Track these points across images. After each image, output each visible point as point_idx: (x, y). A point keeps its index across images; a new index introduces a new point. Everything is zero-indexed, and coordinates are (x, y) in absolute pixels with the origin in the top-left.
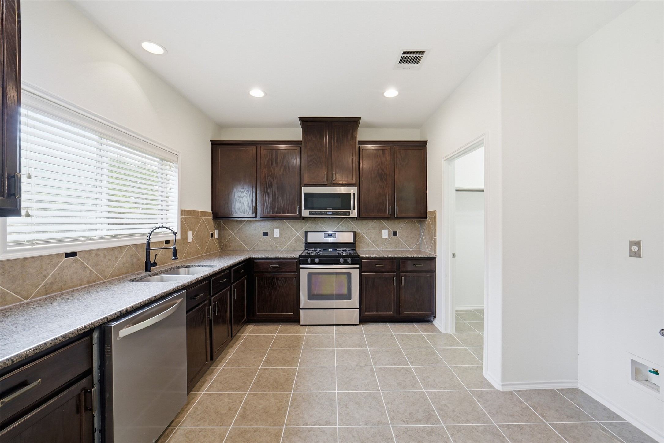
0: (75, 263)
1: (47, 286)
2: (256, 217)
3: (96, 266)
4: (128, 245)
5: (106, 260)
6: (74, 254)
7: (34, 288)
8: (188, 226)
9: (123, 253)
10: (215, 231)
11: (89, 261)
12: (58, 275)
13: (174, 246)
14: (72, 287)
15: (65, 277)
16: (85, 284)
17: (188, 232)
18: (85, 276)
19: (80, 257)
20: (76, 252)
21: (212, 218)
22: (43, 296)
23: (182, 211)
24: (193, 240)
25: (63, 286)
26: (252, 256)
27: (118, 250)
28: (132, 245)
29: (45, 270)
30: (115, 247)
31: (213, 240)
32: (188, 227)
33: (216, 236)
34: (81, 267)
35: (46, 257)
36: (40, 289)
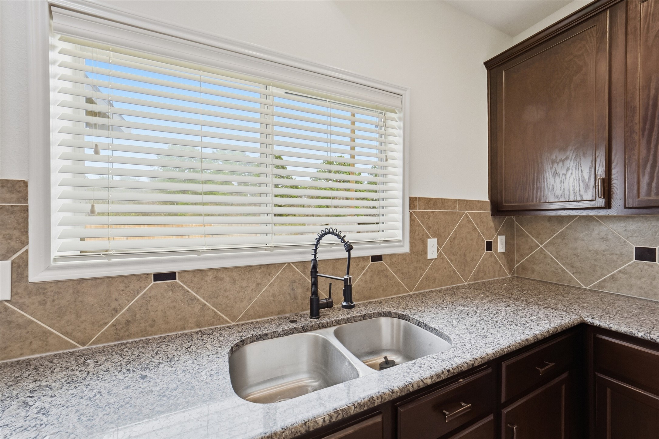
0: (172, 290)
1: (119, 327)
2: (608, 205)
3: (214, 297)
4: (286, 263)
5: (236, 288)
6: (171, 276)
7: (95, 328)
8: (429, 228)
9: (272, 277)
10: (497, 238)
11: (200, 288)
12: (140, 310)
13: (346, 277)
14: (166, 331)
15: (152, 313)
16: (192, 328)
17: (429, 240)
18: (192, 315)
19: (183, 282)
20: (175, 273)
21: (490, 212)
22: (112, 341)
23: (412, 200)
24: (440, 255)
25: (148, 329)
26: (589, 320)
27: (263, 272)
28: (292, 263)
29: (116, 300)
30: (256, 266)
31: (492, 255)
32: (428, 230)
33: (501, 246)
34: (184, 299)
35: (117, 279)
36: (106, 331)
